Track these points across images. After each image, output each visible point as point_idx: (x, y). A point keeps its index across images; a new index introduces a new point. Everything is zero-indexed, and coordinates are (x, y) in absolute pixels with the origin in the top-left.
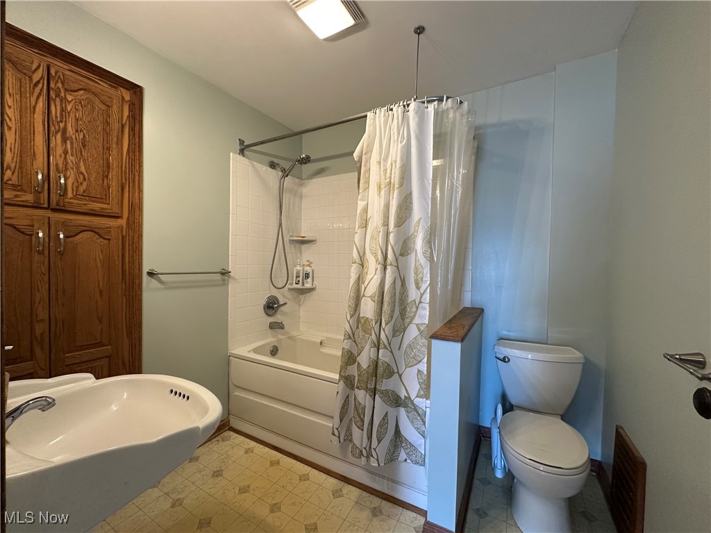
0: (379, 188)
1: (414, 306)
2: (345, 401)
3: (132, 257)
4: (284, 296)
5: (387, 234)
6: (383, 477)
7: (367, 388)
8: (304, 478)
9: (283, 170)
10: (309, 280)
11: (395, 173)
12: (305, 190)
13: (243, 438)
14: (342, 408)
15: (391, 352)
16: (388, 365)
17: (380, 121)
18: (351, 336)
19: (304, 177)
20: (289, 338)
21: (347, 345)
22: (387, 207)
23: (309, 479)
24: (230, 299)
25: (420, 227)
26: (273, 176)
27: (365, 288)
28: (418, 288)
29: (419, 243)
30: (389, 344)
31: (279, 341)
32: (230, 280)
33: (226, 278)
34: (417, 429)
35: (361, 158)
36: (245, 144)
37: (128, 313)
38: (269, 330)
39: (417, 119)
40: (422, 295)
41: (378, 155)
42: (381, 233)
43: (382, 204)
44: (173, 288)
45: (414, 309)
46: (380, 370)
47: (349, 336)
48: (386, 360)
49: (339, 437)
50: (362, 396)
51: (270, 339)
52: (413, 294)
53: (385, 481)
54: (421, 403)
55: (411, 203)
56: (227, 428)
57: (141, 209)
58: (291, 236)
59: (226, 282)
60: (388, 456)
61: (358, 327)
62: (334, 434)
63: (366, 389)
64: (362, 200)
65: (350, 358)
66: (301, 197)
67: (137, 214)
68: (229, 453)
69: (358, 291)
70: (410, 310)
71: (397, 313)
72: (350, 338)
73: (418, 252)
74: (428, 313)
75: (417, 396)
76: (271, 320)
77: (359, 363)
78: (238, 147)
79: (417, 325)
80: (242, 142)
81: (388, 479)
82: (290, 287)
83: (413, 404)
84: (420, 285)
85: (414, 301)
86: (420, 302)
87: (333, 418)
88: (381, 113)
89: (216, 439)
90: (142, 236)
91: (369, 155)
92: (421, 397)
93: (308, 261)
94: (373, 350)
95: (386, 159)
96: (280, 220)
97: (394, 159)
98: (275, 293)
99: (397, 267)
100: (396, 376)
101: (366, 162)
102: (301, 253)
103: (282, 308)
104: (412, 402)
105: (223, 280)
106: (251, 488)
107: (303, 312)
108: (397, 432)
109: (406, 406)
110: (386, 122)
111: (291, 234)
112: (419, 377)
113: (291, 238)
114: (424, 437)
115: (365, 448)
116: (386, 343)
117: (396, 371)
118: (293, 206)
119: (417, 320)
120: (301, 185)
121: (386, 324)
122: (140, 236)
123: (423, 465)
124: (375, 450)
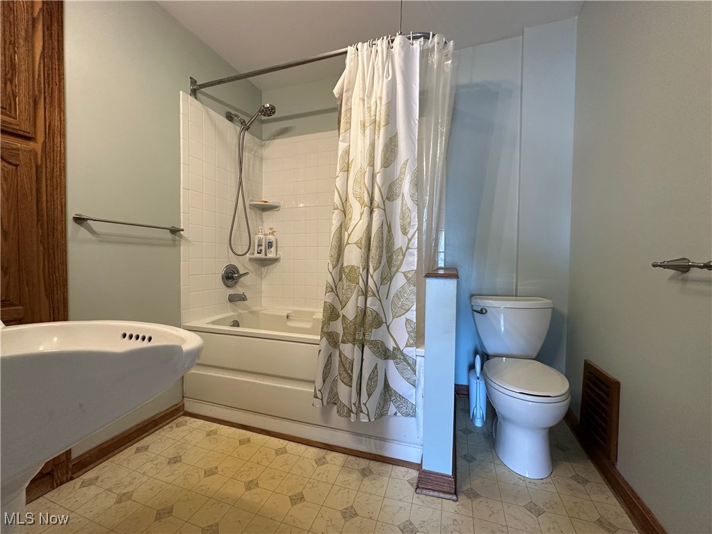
0: (364, 126)
1: (401, 254)
2: (328, 360)
3: (52, 195)
4: (244, 267)
5: (373, 176)
6: (370, 437)
7: (355, 339)
8: (281, 451)
9: (243, 122)
10: (273, 249)
11: (380, 111)
12: (266, 152)
13: (202, 421)
14: (325, 367)
15: (380, 300)
16: (377, 314)
17: (362, 55)
18: (333, 289)
19: (264, 138)
20: (251, 312)
21: (329, 298)
22: (373, 145)
23: (286, 452)
24: (182, 263)
25: (407, 168)
26: (231, 130)
27: (349, 235)
28: (405, 233)
29: (406, 187)
30: (378, 291)
31: (240, 315)
32: (183, 241)
33: (177, 238)
34: (407, 379)
35: (341, 95)
36: (198, 83)
37: (46, 266)
38: (229, 304)
39: (402, 53)
40: (410, 240)
41: (361, 92)
42: (367, 175)
43: (368, 142)
44: (109, 242)
45: (401, 257)
46: (369, 319)
47: (332, 288)
48: (375, 308)
49: (322, 399)
50: (348, 349)
51: (230, 313)
52: (400, 241)
53: (372, 441)
54: (411, 352)
55: (396, 145)
56: (182, 413)
57: (63, 135)
58: (252, 201)
59: (177, 243)
60: (378, 412)
61: (340, 279)
62: (316, 397)
63: (354, 342)
64: (343, 141)
65: (332, 314)
66: (262, 159)
67: (57, 140)
68: (186, 438)
69: (340, 239)
70: (397, 258)
71: (384, 260)
72: (332, 291)
73: (405, 195)
74: (416, 259)
75: (407, 346)
76: (231, 291)
77: (344, 316)
78: (189, 88)
79: (404, 273)
80: (193, 82)
81: (376, 438)
82: (252, 256)
83: (403, 354)
84: (407, 231)
85: (401, 248)
86: (408, 248)
87: (314, 382)
88: (363, 47)
89: (170, 425)
90: (65, 170)
91: (350, 93)
92: (411, 346)
93: (271, 229)
94: (361, 298)
95: (370, 97)
96: (240, 178)
97: (379, 95)
98: (234, 261)
99: (384, 210)
100: (384, 325)
101: (347, 100)
102: (262, 222)
103: (242, 279)
104: (402, 352)
105: (174, 240)
106: (219, 469)
107: (265, 286)
108: (386, 386)
109: (394, 358)
110: (369, 57)
111: (251, 198)
112: (408, 325)
113: (252, 203)
114: (415, 386)
115: (354, 404)
116: (375, 290)
117: (384, 321)
118: (254, 168)
119: (404, 268)
120: (262, 146)
121: (375, 270)
122: (63, 169)
123: (414, 416)
124: (365, 404)
